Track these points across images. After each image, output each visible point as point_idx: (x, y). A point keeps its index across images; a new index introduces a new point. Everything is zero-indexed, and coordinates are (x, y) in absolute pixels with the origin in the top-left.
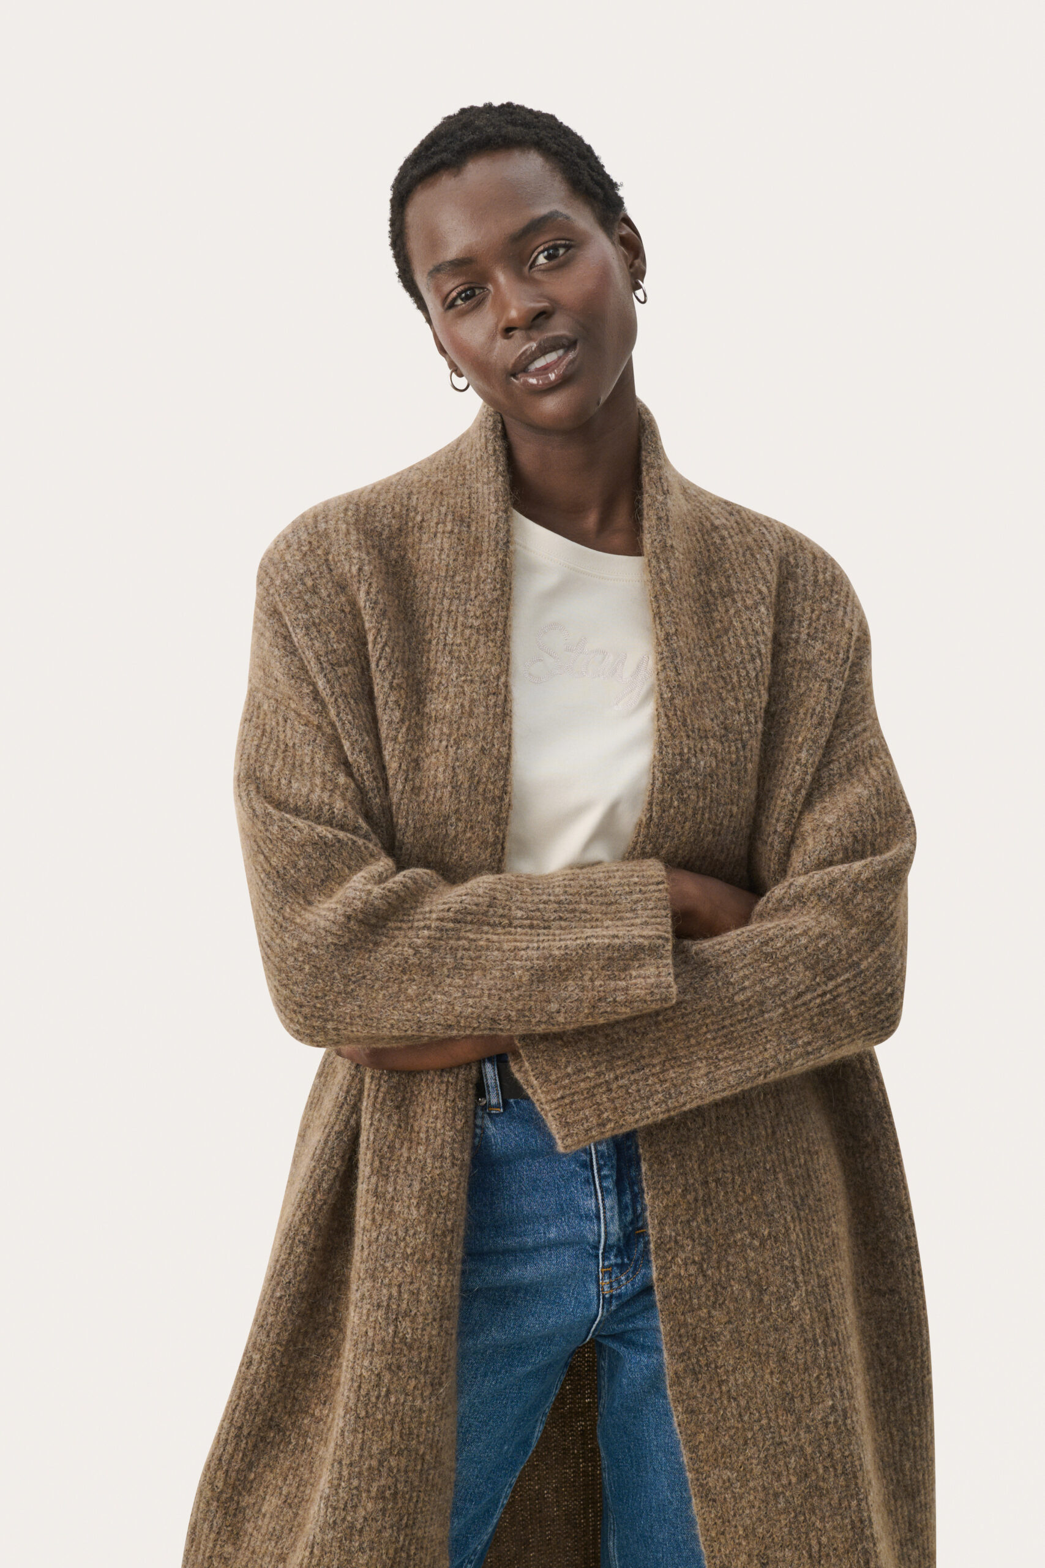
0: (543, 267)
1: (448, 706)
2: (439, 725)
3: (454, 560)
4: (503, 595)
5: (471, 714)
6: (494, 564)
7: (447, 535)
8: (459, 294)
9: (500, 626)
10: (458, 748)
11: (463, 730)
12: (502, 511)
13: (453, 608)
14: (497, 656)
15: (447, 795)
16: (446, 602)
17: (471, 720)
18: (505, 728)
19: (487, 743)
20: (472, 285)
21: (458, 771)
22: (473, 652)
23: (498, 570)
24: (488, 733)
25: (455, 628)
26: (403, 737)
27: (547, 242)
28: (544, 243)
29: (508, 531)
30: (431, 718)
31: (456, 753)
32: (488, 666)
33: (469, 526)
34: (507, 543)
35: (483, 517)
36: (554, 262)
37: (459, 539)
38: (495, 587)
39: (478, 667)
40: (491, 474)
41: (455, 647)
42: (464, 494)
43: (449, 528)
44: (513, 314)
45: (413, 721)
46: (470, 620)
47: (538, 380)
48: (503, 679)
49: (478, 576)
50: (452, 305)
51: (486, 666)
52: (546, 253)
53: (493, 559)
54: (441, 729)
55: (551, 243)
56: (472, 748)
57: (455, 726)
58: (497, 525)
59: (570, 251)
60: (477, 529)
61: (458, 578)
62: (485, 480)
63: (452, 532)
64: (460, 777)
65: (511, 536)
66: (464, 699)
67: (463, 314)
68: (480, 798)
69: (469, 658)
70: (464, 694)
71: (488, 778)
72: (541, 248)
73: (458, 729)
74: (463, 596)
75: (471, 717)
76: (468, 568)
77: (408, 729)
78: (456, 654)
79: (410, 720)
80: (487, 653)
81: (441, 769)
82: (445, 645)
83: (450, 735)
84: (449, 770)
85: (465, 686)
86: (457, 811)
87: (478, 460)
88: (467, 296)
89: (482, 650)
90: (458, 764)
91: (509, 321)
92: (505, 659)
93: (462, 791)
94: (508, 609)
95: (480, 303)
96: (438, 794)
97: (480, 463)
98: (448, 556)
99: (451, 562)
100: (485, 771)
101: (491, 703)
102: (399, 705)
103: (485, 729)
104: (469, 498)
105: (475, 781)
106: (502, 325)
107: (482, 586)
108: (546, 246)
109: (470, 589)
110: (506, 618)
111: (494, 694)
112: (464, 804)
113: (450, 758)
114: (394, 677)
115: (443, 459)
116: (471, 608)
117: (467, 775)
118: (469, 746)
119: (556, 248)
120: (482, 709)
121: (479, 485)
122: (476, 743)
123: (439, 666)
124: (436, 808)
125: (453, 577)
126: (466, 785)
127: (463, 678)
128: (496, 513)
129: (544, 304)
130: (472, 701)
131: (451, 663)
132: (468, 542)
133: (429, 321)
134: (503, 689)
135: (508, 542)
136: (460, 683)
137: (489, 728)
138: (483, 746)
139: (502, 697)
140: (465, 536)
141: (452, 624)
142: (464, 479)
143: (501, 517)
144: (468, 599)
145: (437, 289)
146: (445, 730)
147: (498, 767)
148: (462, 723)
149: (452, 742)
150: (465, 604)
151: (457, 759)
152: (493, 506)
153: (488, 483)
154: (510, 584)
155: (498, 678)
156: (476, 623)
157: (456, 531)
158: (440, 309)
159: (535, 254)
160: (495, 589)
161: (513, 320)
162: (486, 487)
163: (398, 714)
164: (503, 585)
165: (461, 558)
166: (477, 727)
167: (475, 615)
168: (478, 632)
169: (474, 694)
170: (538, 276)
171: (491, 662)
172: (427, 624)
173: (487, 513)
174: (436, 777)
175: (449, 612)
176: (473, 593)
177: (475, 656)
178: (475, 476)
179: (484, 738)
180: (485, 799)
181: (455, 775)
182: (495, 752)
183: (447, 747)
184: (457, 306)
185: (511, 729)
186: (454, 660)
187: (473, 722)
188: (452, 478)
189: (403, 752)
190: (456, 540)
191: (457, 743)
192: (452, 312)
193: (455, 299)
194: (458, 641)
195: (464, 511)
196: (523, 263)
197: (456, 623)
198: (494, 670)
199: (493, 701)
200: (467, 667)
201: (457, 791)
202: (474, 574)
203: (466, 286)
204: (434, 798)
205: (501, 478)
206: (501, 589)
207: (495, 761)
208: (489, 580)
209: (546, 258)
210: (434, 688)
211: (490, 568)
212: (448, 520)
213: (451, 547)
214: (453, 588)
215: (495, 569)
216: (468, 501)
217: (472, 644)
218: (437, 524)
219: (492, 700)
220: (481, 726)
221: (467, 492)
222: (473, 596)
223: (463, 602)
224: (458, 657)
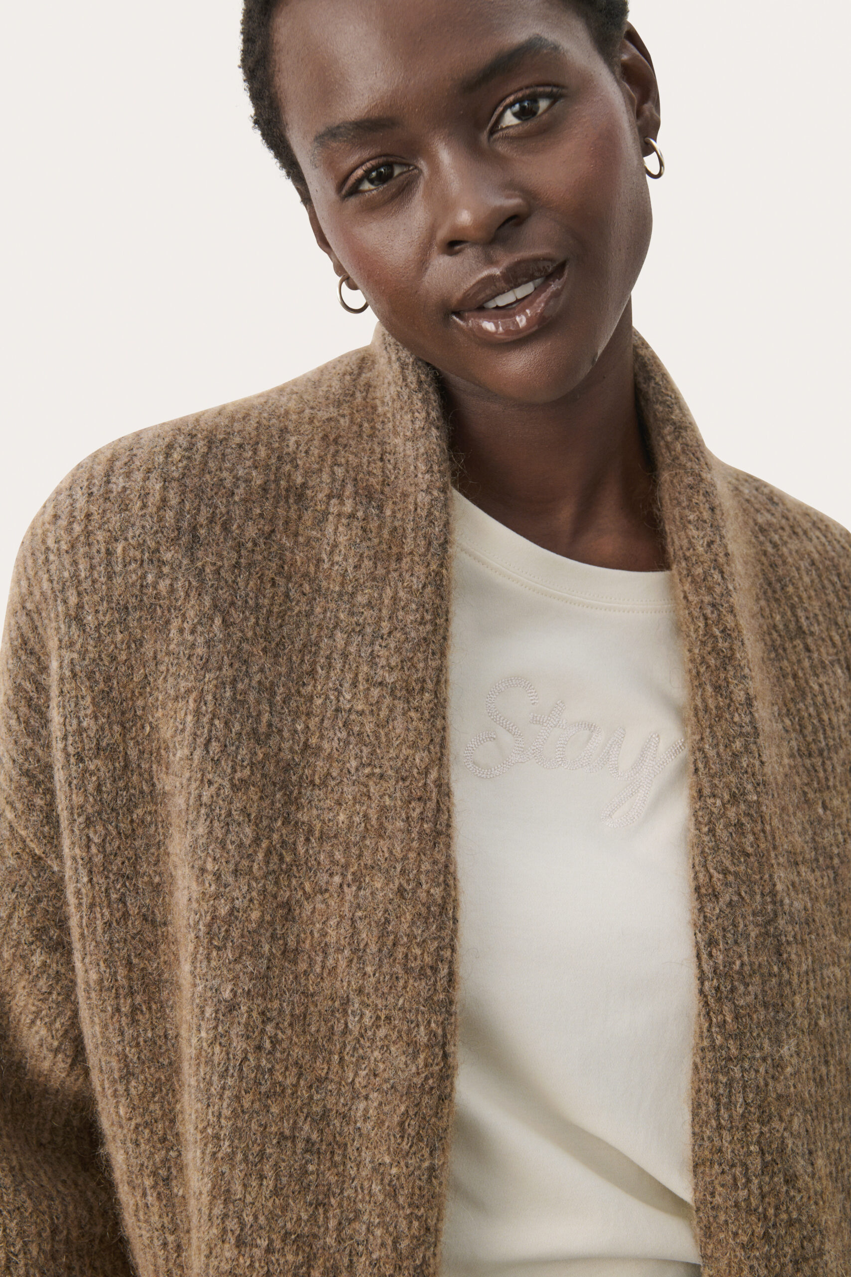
0: (511, 132)
1: (342, 817)
2: (327, 847)
3: (355, 567)
4: (435, 631)
5: (381, 832)
6: (423, 577)
7: (344, 521)
8: (368, 173)
9: (430, 685)
10: (359, 888)
11: (368, 859)
12: (439, 489)
13: (353, 649)
14: (424, 736)
15: (343, 964)
16: (339, 636)
17: (382, 842)
18: (437, 856)
19: (408, 881)
20: (391, 159)
21: (360, 925)
22: (383, 727)
23: (429, 589)
24: (411, 864)
25: (354, 684)
26: (260, 868)
27: (521, 89)
28: (516, 91)
29: (447, 524)
30: (311, 831)
31: (356, 896)
32: (411, 752)
33: (380, 508)
34: (445, 544)
35: (405, 495)
36: (530, 125)
37: (364, 530)
38: (423, 618)
39: (393, 753)
40: (418, 424)
41: (353, 717)
42: (373, 452)
43: (348, 508)
44: (465, 218)
45: (275, 836)
46: (380, 672)
47: (497, 327)
48: (434, 775)
49: (395, 599)
50: (355, 191)
51: (405, 751)
52: (517, 107)
53: (420, 570)
54: (331, 855)
55: (528, 92)
56: (382, 889)
57: (354, 851)
58: (430, 513)
59: (558, 104)
60: (394, 512)
61: (361, 599)
62: (408, 434)
63: (352, 516)
64: (364, 935)
65: (450, 533)
66: (369, 807)
67: (372, 208)
68: (398, 969)
69: (377, 738)
70: (369, 798)
71: (411, 937)
72: (512, 98)
73: (360, 856)
74: (369, 630)
75: (380, 836)
76: (381, 581)
77: (268, 853)
78: (356, 729)
79: (269, 838)
80: (408, 729)
81: (333, 922)
82: (338, 710)
83: (346, 867)
84: (346, 923)
85: (371, 783)
86: (360, 991)
87: (394, 401)
88: (380, 174)
89: (399, 725)
90: (359, 914)
91: (455, 229)
92: (437, 740)
93: (368, 958)
94: (443, 655)
95: (404, 191)
96: (330, 962)
97: (398, 405)
98: (346, 559)
99: (350, 569)
100: (406, 926)
101: (415, 815)
102: (249, 815)
103: (405, 858)
104: (382, 459)
105: (390, 943)
106: (443, 234)
107: (401, 614)
108: (520, 95)
109: (380, 619)
110: (440, 670)
111: (420, 799)
112: (373, 980)
113: (347, 905)
114: (234, 770)
115: (336, 384)
116: (383, 652)
117: (376, 932)
118: (378, 885)
119: (534, 99)
120: (400, 824)
121: (398, 441)
122: (389, 880)
123: (326, 745)
124: (326, 984)
125: (353, 595)
126: (373, 948)
127: (367, 770)
128: (428, 491)
129: (513, 202)
130: (383, 810)
131: (347, 743)
132: (379, 535)
133: (306, 199)
134: (435, 790)
135: (446, 542)
136: (363, 779)
137: (412, 855)
138: (401, 885)
139: (432, 805)
140: (373, 525)
141: (349, 676)
142: (373, 428)
143: (436, 499)
144: (377, 636)
145: (330, 164)
146: (338, 856)
147: (427, 918)
148: (366, 846)
149: (350, 877)
150: (372, 643)
151: (359, 906)
152: (423, 480)
153: (414, 439)
154: (447, 612)
155: (426, 772)
156: (390, 679)
157: (360, 514)
158: (332, 194)
159: (500, 109)
160: (422, 622)
161: (464, 229)
162: (409, 444)
163: (248, 830)
164: (436, 615)
165: (367, 564)
166: (391, 853)
167: (389, 665)
168: (392, 693)
169: (387, 798)
170: (502, 148)
171: (414, 746)
172: (306, 667)
173: (412, 489)
174: (324, 934)
175: (345, 655)
176: (386, 626)
177: (386, 735)
178: (390, 425)
179: (403, 872)
180: (407, 970)
181: (355, 932)
182: (423, 896)
183: (341, 886)
184: (364, 192)
185: (448, 856)
186: (352, 739)
187: (384, 844)
188: (352, 421)
189: (264, 892)
190: (360, 533)
191: (358, 879)
192: (353, 201)
193: (360, 181)
194: (360, 707)
195: (373, 481)
196: (478, 126)
197: (357, 675)
198: (420, 758)
199: (418, 811)
200: (373, 753)
201: (360, 958)
202: (389, 592)
203: (381, 160)
204: (323, 967)
205: (434, 432)
206: (433, 622)
207: (424, 910)
208: (414, 606)
209: (516, 115)
210: (317, 781)
211: (416, 585)
212: (347, 493)
213: (352, 544)
214: (352, 614)
215: (424, 587)
216: (380, 464)
217: (384, 713)
218: (329, 497)
219: (416, 809)
220: (398, 851)
221: (378, 450)
222: (385, 631)
223: (368, 639)
224: (360, 734)
